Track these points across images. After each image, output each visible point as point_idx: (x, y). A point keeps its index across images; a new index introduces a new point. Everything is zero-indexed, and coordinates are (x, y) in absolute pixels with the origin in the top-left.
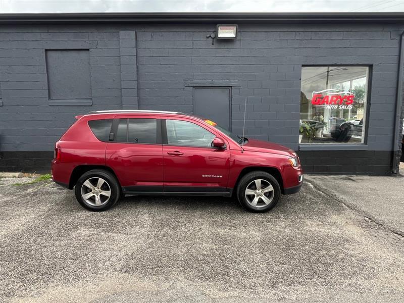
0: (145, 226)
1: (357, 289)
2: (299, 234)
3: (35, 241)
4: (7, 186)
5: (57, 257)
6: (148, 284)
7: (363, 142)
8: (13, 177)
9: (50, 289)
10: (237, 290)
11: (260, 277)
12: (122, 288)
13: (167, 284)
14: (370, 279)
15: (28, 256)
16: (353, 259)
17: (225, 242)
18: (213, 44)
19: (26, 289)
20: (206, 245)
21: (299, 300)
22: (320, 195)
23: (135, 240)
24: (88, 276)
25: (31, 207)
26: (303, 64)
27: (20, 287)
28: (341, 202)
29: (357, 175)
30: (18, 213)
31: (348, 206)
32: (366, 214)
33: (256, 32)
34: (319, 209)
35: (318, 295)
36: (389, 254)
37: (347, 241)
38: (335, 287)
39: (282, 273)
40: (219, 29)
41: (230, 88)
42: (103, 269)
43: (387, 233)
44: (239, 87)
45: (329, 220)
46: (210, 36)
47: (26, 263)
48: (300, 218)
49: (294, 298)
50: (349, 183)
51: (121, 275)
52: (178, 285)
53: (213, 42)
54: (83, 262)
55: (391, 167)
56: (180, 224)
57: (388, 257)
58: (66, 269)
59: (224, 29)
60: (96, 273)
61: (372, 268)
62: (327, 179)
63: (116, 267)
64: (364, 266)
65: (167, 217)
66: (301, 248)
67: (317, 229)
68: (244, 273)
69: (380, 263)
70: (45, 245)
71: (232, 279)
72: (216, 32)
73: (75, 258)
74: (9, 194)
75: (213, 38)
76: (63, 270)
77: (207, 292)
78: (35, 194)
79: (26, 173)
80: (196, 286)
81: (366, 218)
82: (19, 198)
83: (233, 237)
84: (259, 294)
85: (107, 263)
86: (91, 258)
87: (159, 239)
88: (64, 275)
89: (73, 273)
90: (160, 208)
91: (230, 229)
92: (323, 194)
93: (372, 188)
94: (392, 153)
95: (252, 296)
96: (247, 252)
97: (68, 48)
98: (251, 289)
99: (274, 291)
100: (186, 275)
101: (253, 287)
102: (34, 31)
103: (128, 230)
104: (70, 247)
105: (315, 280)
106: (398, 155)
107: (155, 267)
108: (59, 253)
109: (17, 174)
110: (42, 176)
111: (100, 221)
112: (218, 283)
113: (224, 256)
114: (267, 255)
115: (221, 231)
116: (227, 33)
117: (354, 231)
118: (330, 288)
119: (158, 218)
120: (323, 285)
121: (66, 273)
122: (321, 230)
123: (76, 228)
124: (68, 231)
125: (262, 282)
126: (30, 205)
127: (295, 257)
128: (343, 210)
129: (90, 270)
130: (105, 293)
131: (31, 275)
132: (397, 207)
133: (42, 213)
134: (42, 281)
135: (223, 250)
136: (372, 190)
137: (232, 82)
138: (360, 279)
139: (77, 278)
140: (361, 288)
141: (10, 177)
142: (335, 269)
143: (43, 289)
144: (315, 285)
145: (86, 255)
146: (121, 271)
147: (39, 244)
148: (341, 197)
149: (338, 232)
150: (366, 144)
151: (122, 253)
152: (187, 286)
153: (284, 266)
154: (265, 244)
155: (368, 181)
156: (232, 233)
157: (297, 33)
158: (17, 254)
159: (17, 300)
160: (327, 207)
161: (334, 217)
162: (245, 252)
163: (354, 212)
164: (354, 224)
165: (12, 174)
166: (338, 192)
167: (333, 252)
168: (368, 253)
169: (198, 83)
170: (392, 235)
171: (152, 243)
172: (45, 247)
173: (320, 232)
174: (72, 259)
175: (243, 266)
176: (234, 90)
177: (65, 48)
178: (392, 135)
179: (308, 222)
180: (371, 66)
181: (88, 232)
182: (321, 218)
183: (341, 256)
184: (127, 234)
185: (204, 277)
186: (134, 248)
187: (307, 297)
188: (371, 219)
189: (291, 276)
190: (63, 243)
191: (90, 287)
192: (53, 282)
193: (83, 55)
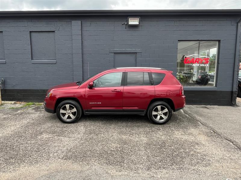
0: (80, 133)
1: (197, 172)
2: (169, 139)
3: (17, 141)
4: (6, 109)
5: (27, 150)
6: (76, 167)
7: (214, 86)
8: (11, 104)
9: (21, 168)
10: (127, 171)
11: (142, 164)
12: (61, 169)
13: (88, 167)
14: (206, 166)
15: (12, 149)
16: (199, 155)
17: (125, 143)
18: (126, 28)
19: (8, 168)
20: (114, 145)
21: (162, 178)
22: (186, 117)
23: (73, 141)
24: (44, 161)
25: (18, 121)
26: (179, 40)
27: (4, 166)
28: (198, 121)
29: (211, 105)
30: (10, 124)
31: (202, 124)
32: (212, 128)
33: (151, 21)
34: (184, 125)
35: (173, 175)
36: (221, 152)
37: (197, 144)
38: (185, 171)
39: (155, 162)
40: (129, 19)
41: (136, 54)
42: (53, 157)
43: (222, 140)
44: (141, 53)
45: (189, 131)
46: (124, 24)
47: (10, 153)
48: (172, 130)
49: (159, 177)
50: (205, 110)
51: (62, 161)
52: (94, 167)
53: (126, 27)
54: (42, 153)
55: (232, 101)
56: (101, 132)
57: (220, 154)
58: (32, 157)
59: (132, 19)
60: (48, 160)
61: (209, 160)
62: (192, 107)
63: (60, 156)
64: (204, 159)
65: (94, 128)
66: (169, 148)
67: (181, 137)
68: (133, 161)
69: (214, 157)
70: (22, 143)
71: (125, 165)
72: (128, 21)
73: (38, 151)
74: (7, 114)
75: (126, 25)
76: (30, 158)
77: (109, 172)
78: (21, 114)
79: (19, 101)
80: (104, 168)
81: (211, 131)
82: (12, 116)
83: (130, 140)
84: (139, 174)
85: (55, 154)
86: (46, 151)
87: (87, 141)
88: (30, 160)
89: (35, 159)
90: (91, 122)
91: (129, 136)
92: (188, 116)
93: (218, 113)
94: (232, 92)
95: (135, 175)
96: (137, 149)
97: (42, 31)
98: (135, 171)
99: (148, 172)
100: (99, 162)
101: (137, 169)
102: (23, 21)
103: (71, 135)
104: (36, 144)
105: (173, 167)
106: (236, 94)
107: (82, 157)
108: (29, 148)
109: (13, 102)
110: (27, 103)
111: (56, 130)
112: (117, 167)
113: (123, 152)
114: (148, 151)
115: (124, 137)
116: (134, 22)
117: (202, 139)
118: (182, 171)
119: (89, 128)
120: (177, 170)
121: (31, 159)
122: (183, 137)
123: (41, 133)
124: (36, 135)
125: (142, 167)
126: (17, 120)
127: (164, 153)
128: (199, 126)
129: (45, 158)
130: (52, 171)
131: (11, 160)
132: (231, 125)
133: (23, 125)
134: (17, 163)
135: (123, 148)
136: (218, 114)
137: (137, 50)
138: (200, 167)
139: (37, 162)
140: (200, 171)
141: (9, 104)
142: (187, 160)
143: (17, 168)
144: (173, 169)
145: (44, 149)
146: (63, 159)
147: (19, 142)
148: (198, 118)
149: (193, 139)
150: (217, 87)
151: (65, 148)
152: (98, 168)
153: (157, 158)
154: (148, 145)
155: (217, 109)
156: (130, 138)
157: (175, 22)
158: (6, 148)
159: (2, 173)
160: (189, 123)
161: (193, 130)
162: (136, 149)
163: (205, 127)
164: (204, 134)
165: (10, 102)
166: (198, 115)
167: (187, 150)
168: (208, 152)
169: (117, 50)
170: (225, 141)
171: (82, 143)
172: (22, 144)
173: (182, 138)
174: (36, 151)
175: (133, 158)
176: (138, 55)
177: (41, 31)
178: (232, 82)
179: (176, 133)
180: (219, 41)
181: (47, 136)
182: (184, 130)
183: (192, 153)
184: (70, 137)
185: (109, 163)
186: (72, 146)
187: (167, 176)
188: (214, 131)
189: (160, 164)
190: (33, 142)
191: (44, 167)
192: (23, 164)
193: (51, 34)
